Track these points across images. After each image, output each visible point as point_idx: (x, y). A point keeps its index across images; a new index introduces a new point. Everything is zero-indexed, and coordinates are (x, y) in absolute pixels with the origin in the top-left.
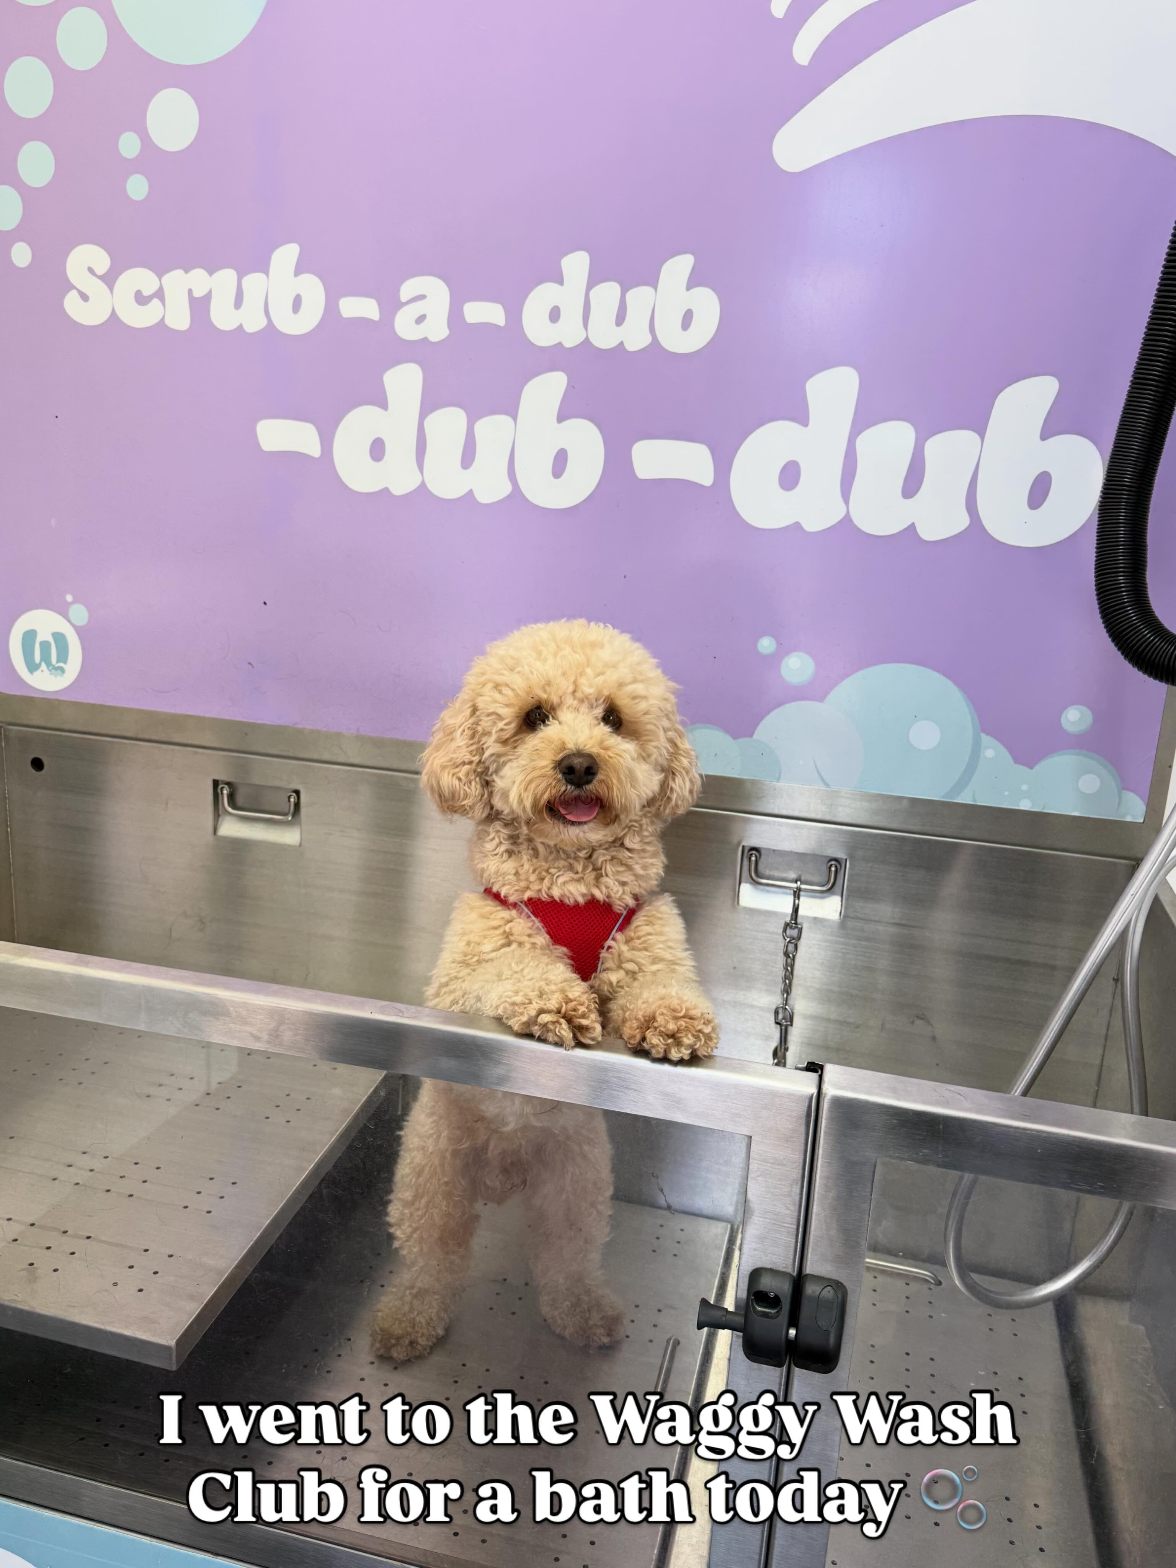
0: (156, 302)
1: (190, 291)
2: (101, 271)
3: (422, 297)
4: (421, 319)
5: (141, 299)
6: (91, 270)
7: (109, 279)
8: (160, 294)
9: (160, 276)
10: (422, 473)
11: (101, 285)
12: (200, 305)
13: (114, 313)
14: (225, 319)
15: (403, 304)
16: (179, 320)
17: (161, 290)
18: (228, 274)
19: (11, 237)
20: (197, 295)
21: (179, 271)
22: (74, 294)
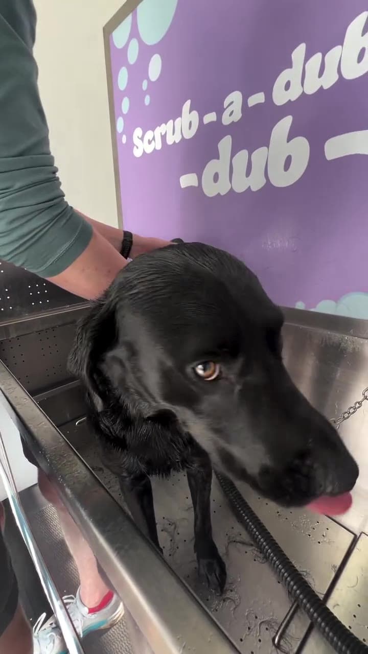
0: (153, 141)
1: (161, 133)
2: (140, 137)
3: (232, 103)
4: (231, 113)
5: (150, 142)
6: (138, 137)
7: (142, 139)
8: (154, 139)
9: (153, 131)
10: (231, 183)
11: (140, 141)
12: (164, 137)
13: (144, 151)
14: (170, 141)
15: (225, 109)
16: (159, 146)
17: (154, 137)
18: (171, 122)
19: (122, 134)
20: (163, 134)
21: (158, 127)
22: (135, 148)
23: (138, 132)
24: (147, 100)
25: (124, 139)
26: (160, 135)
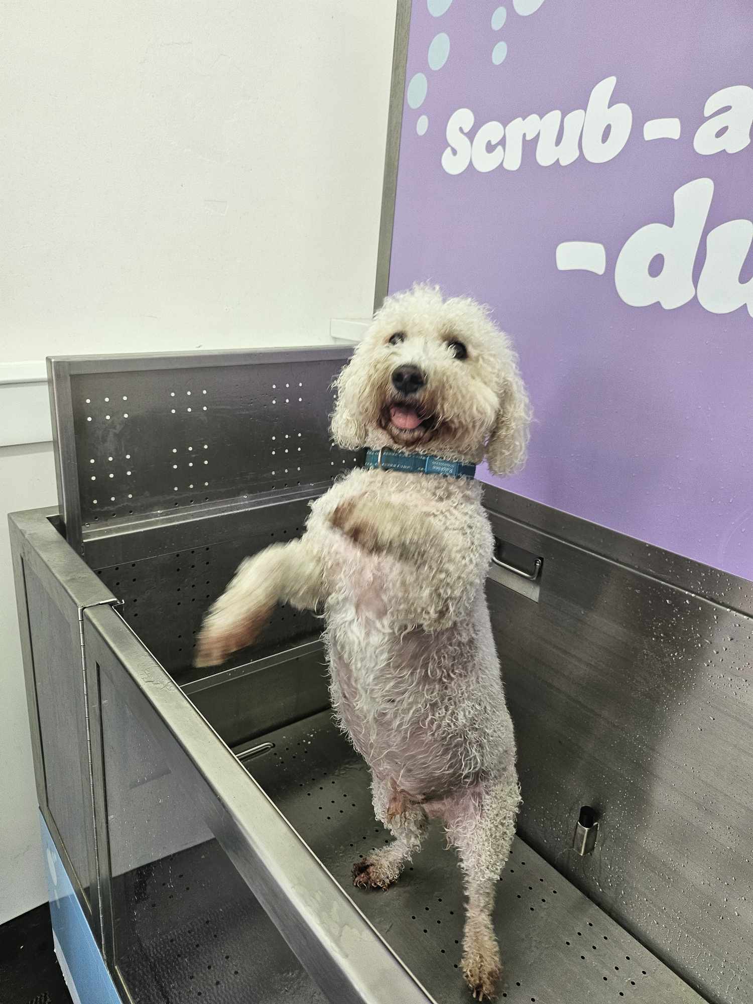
0: (500, 148)
1: (524, 135)
2: (466, 130)
3: (727, 108)
4: (720, 133)
5: (490, 148)
6: (461, 130)
7: (471, 135)
8: (503, 142)
9: (505, 125)
10: (696, 287)
11: (466, 140)
12: (530, 146)
13: (471, 162)
14: (545, 156)
15: (705, 119)
16: (513, 162)
17: (504, 137)
18: (556, 115)
19: (418, 113)
20: (528, 138)
21: (520, 119)
22: (448, 151)
23: (463, 118)
24: (499, 53)
25: (422, 125)
26: (521, 138)
